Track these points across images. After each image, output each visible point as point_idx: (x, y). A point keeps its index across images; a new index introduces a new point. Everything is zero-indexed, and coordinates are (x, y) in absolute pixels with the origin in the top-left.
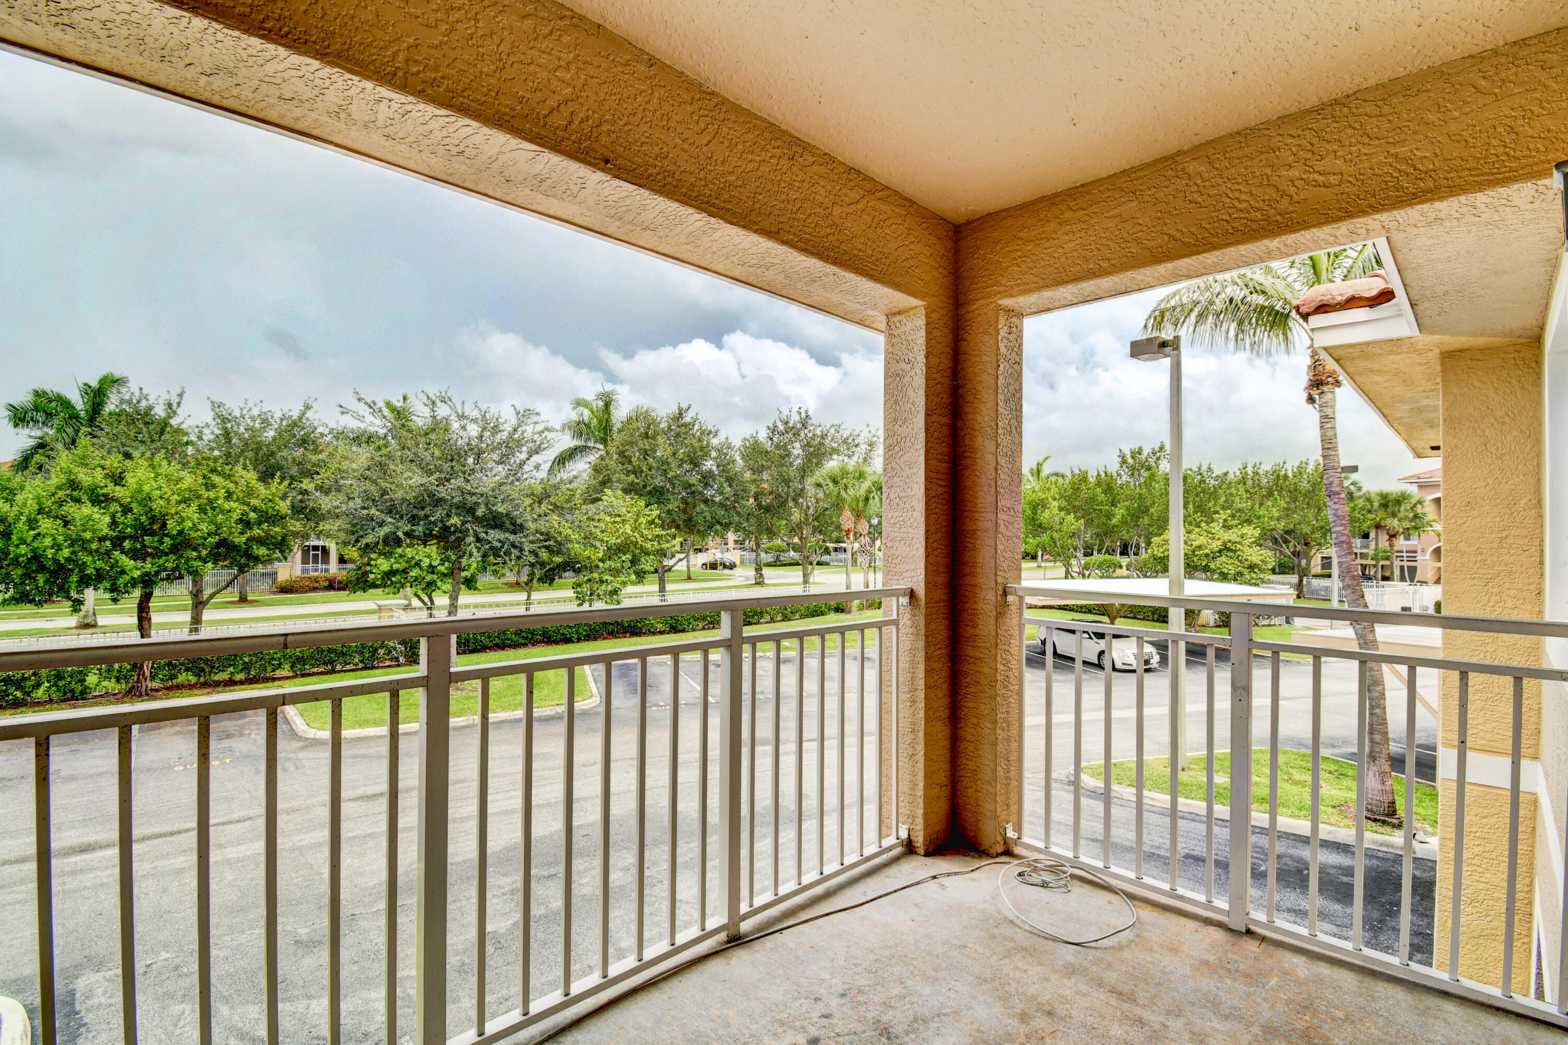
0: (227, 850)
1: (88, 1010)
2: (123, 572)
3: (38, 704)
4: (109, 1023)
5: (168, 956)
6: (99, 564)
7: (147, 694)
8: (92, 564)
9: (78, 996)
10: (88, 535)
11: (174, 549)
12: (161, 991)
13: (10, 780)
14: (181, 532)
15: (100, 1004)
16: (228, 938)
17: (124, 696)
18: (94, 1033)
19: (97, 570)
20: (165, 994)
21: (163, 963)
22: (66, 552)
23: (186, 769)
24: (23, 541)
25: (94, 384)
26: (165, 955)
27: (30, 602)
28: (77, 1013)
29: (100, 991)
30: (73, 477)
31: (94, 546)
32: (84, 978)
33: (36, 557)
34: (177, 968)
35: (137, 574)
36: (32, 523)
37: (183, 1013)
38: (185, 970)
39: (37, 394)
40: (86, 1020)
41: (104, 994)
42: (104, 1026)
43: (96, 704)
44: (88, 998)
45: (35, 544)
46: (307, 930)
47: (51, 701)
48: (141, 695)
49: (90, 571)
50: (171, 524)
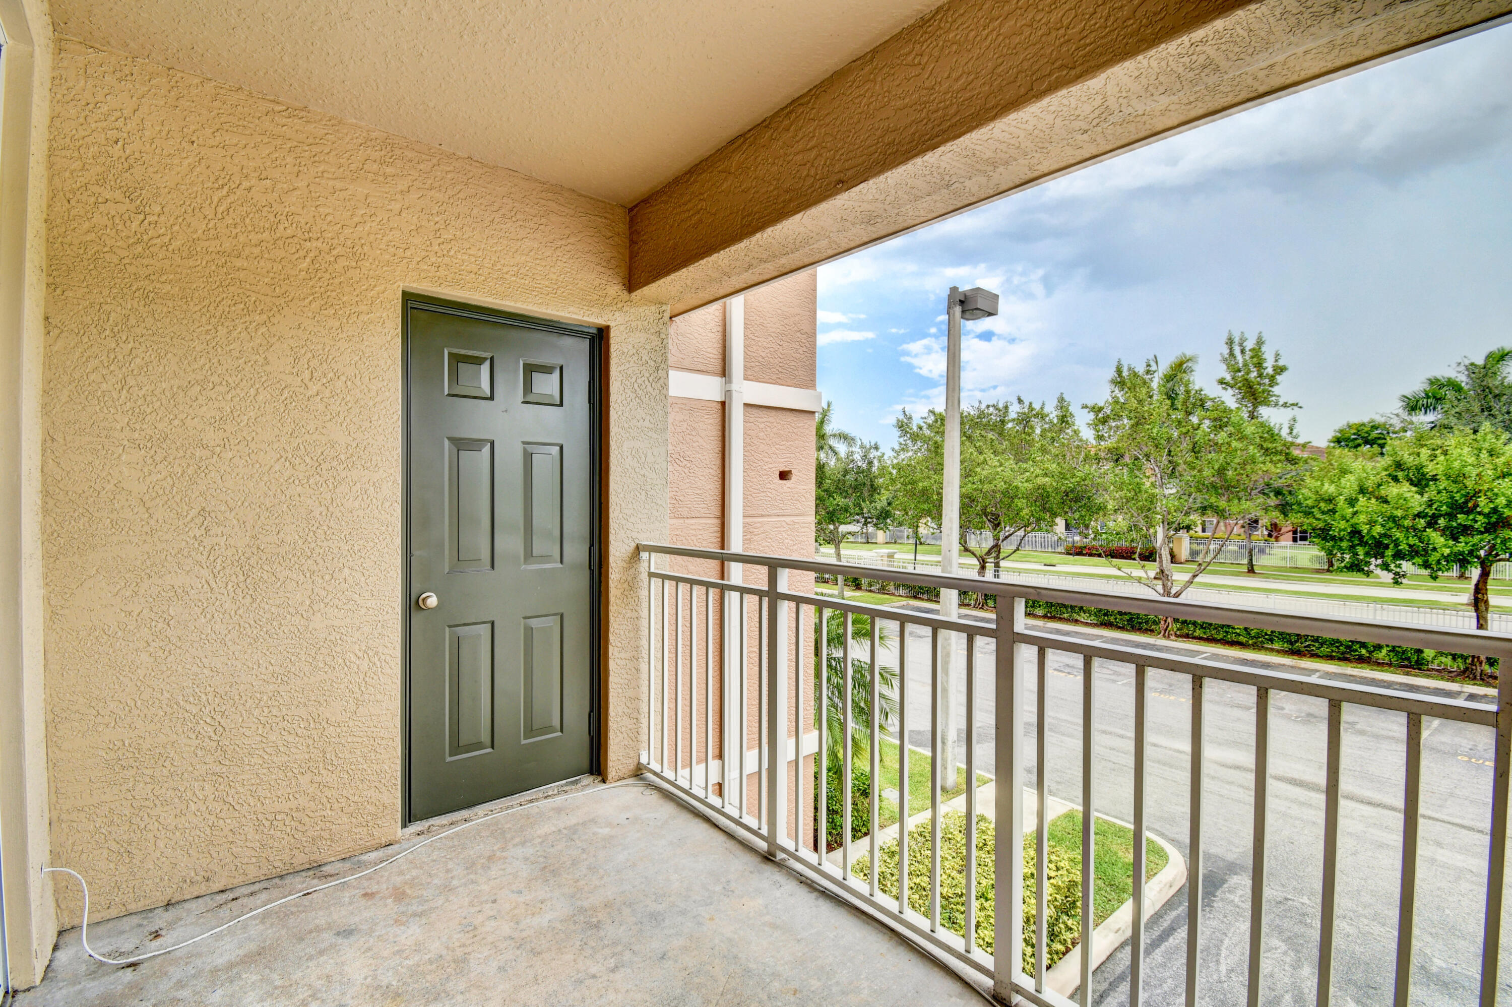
0: (1441, 851)
1: (1222, 900)
2: (1435, 549)
3: (1379, 664)
4: (1225, 917)
5: (1307, 902)
6: (1412, 541)
7: (1482, 679)
8: (1405, 541)
9: (1225, 886)
10: (1399, 513)
11: (1491, 528)
12: (1277, 922)
13: (1316, 717)
14: (1495, 510)
15: (1232, 901)
16: (1366, 921)
17: (1458, 675)
18: (1212, 916)
19: (1410, 546)
20: (1278, 926)
21: (1298, 905)
22: (1378, 529)
23: (1469, 761)
24: (1343, 518)
25: (1480, 362)
26: (1305, 900)
27: (1359, 571)
28: (1214, 896)
29: (1240, 892)
30: (1398, 459)
31: (1407, 523)
32: (1240, 877)
33: (1355, 533)
34: (1304, 915)
35: (1447, 551)
36: (1352, 502)
37: (1276, 949)
38: (1309, 921)
39: (1432, 382)
40: (1215, 905)
41: (1241, 896)
42: (1221, 917)
43: (1428, 677)
44: (1229, 891)
45: (1353, 521)
46: (1444, 965)
47: (1390, 665)
48: (1475, 678)
49: (1403, 547)
50: (1482, 501)
